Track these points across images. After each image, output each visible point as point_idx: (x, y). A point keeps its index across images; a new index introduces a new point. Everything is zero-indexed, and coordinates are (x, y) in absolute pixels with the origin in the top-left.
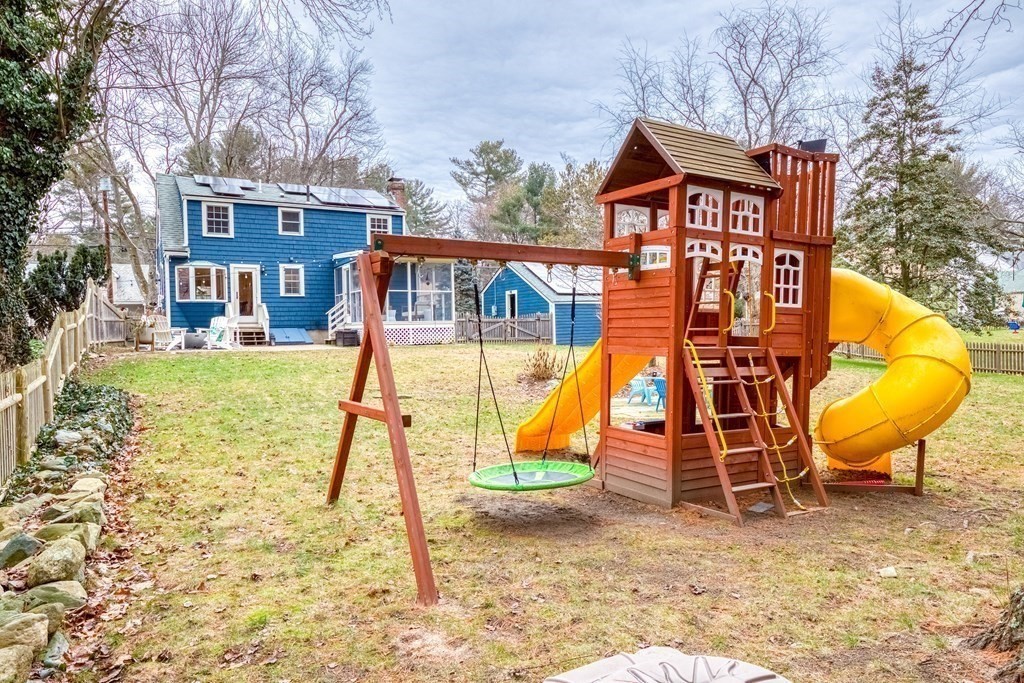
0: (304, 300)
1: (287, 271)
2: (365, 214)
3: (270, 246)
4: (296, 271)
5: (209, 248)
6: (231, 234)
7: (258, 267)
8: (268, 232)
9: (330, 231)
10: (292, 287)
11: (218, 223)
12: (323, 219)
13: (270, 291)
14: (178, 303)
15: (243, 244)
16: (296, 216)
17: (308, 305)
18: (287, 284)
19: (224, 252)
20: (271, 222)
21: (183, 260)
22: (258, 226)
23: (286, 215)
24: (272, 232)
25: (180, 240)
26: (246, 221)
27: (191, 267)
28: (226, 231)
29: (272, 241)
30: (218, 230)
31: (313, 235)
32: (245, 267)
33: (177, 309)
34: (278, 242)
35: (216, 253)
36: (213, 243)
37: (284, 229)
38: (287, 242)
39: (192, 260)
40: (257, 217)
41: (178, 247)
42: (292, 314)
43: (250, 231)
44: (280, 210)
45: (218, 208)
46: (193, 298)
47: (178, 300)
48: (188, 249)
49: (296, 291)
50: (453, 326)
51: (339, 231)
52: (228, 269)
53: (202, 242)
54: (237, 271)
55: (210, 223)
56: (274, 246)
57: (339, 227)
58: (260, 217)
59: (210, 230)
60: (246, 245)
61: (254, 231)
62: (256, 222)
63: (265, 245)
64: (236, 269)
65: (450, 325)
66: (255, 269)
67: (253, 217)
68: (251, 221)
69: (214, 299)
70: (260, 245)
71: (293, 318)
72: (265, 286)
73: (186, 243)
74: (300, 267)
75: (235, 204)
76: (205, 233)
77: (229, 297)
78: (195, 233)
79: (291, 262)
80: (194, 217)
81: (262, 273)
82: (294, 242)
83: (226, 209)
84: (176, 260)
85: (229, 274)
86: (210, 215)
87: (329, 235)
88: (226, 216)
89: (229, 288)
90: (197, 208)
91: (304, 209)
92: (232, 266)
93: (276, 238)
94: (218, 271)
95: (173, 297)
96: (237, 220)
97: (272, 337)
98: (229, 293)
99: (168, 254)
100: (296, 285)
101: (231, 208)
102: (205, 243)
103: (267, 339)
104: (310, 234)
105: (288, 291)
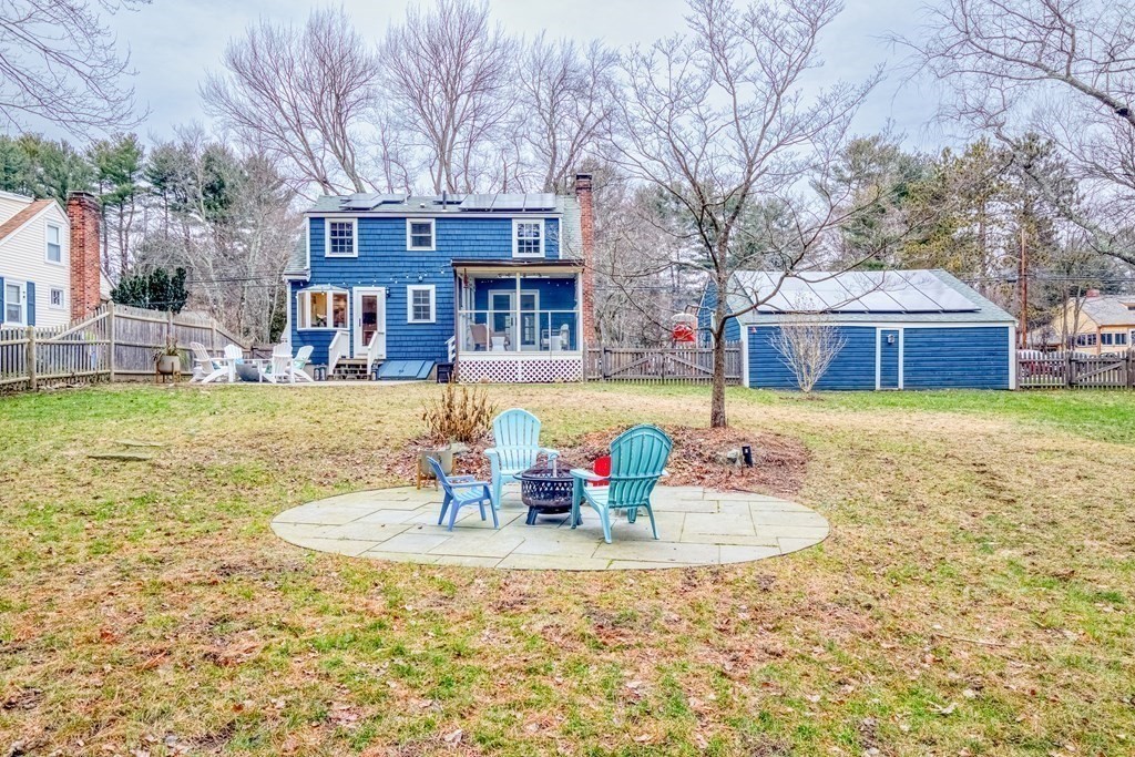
0: (434, 327)
1: (416, 293)
2: (510, 219)
3: (397, 264)
4: (426, 293)
5: (331, 270)
6: (355, 254)
7: (383, 289)
8: (395, 248)
9: (467, 243)
10: (421, 311)
11: (342, 242)
12: (456, 229)
13: (395, 317)
14: (299, 332)
15: (367, 264)
16: (427, 227)
17: (439, 333)
18: (417, 309)
19: (346, 273)
20: (398, 237)
22: (384, 243)
23: (416, 227)
24: (400, 248)
25: (301, 263)
26: (371, 237)
27: (309, 293)
28: (351, 250)
29: (399, 259)
30: (342, 250)
31: (447, 248)
32: (370, 290)
33: (298, 339)
34: (406, 259)
35: (338, 275)
36: (335, 264)
37: (414, 244)
38: (416, 259)
39: (311, 284)
40: (384, 232)
41: (301, 270)
42: (420, 343)
43: (375, 248)
44: (408, 222)
45: (342, 225)
47: (298, 329)
48: (309, 272)
49: (427, 317)
50: (580, 358)
51: (477, 243)
52: (351, 293)
53: (325, 264)
54: (361, 294)
55: (333, 242)
56: (402, 264)
57: (478, 237)
58: (387, 232)
59: (335, 250)
60: (371, 264)
61: (379, 248)
62: (382, 237)
63: (392, 264)
64: (359, 293)
65: (576, 357)
66: (379, 292)
67: (379, 232)
68: (377, 237)
70: (385, 264)
71: (421, 349)
72: (390, 312)
73: (308, 266)
74: (432, 288)
75: (359, 218)
76: (328, 253)
78: (318, 254)
79: (420, 282)
80: (316, 237)
81: (388, 296)
82: (424, 259)
83: (350, 225)
84: (298, 284)
85: (351, 298)
86: (334, 233)
87: (466, 249)
88: (350, 234)
89: (351, 314)
90: (320, 226)
91: (437, 219)
92: (355, 289)
93: (404, 255)
95: (294, 325)
96: (361, 237)
98: (352, 320)
99: (290, 278)
100: (427, 309)
101: (355, 224)
102: (328, 264)
104: (442, 249)
105: (417, 316)
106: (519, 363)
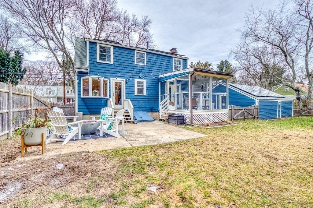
0: (145, 97)
1: (138, 83)
2: (172, 57)
3: (130, 69)
4: (143, 82)
5: (100, 68)
6: (112, 62)
7: (124, 80)
8: (130, 62)
9: (158, 64)
10: (140, 90)
11: (105, 56)
12: (155, 58)
13: (130, 92)
14: (82, 99)
15: (117, 68)
16: (143, 55)
17: (147, 100)
18: (138, 89)
19: (108, 71)
20: (131, 57)
21: (85, 74)
22: (125, 59)
23: (138, 55)
24: (132, 62)
25: (84, 64)
26: (119, 56)
27: (90, 79)
28: (109, 60)
29: (131, 67)
30: (105, 59)
31: (150, 65)
32: (119, 80)
33: (82, 102)
34: (135, 68)
35: (104, 71)
36: (102, 66)
37: (137, 62)
38: (138, 68)
39: (90, 74)
40: (125, 54)
41: (83, 67)
42: (140, 104)
43: (121, 61)
44: (136, 51)
45: (105, 48)
46: (90, 96)
47: (82, 97)
48: (88, 68)
49: (142, 93)
50: (227, 112)
51: (161, 65)
52: (110, 80)
53: (96, 65)
54: (114, 81)
55: (101, 55)
56: (132, 69)
57: (162, 62)
58: (126, 54)
59: (101, 59)
60: (119, 68)
61: (123, 61)
62: (124, 56)
63: (128, 69)
64: (113, 81)
65: (226, 112)
66: (123, 81)
67: (123, 54)
68: (122, 56)
69: (102, 96)
70: (125, 69)
71: (140, 106)
72: (127, 90)
73: (88, 65)
74: (144, 81)
75: (114, 46)
76: (98, 60)
77: (110, 95)
78: (93, 60)
79: (140, 78)
80: (92, 51)
81: (126, 83)
82: (142, 68)
83: (109, 49)
84: (82, 74)
85: (110, 83)
86: (101, 51)
87: (157, 66)
88: (109, 52)
89: (110, 90)
90: (94, 46)
91: (147, 52)
92: (112, 79)
93: (133, 66)
94: (104, 81)
95: (79, 95)
96: (115, 55)
97: (135, 119)
98: (110, 93)
99: (77, 70)
100: (142, 89)
101: (112, 48)
102: (98, 65)
103: (132, 120)
104: (149, 65)
105: (138, 92)
106: (211, 114)
